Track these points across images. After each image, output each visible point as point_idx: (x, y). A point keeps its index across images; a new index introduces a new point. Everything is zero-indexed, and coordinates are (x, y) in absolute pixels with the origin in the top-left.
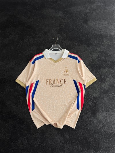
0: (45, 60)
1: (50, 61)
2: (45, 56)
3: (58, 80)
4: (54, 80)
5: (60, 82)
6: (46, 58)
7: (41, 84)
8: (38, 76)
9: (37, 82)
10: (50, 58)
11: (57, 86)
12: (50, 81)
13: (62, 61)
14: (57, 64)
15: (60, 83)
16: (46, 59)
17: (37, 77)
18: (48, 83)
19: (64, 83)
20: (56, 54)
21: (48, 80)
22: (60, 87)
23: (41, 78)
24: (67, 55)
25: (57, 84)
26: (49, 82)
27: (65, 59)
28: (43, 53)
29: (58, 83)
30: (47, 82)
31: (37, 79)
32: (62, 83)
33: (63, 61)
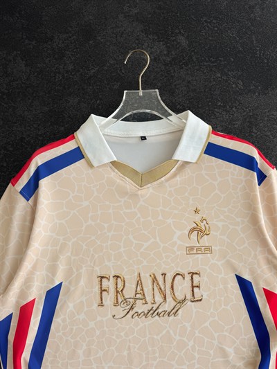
0: (90, 171)
1: (115, 175)
2: (87, 151)
3: (161, 283)
4: (139, 282)
5: (168, 292)
6: (95, 164)
7: (71, 305)
8: (55, 258)
9: (53, 296)
10: (113, 163)
11: (153, 312)
12: (120, 286)
13: (175, 175)
14: (149, 190)
15: (169, 299)
16: (90, 165)
17: (53, 270)
18: (109, 299)
19: (189, 296)
20: (143, 138)
21: (109, 284)
22: (172, 317)
23: (69, 272)
24: (202, 146)
25: (154, 303)
26: (112, 290)
27: (187, 163)
28: (79, 134)
29: (159, 299)
30: (102, 291)
31: (53, 281)
32: (180, 297)
33: (178, 178)
